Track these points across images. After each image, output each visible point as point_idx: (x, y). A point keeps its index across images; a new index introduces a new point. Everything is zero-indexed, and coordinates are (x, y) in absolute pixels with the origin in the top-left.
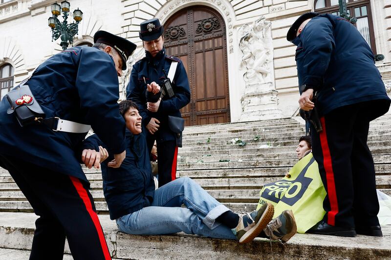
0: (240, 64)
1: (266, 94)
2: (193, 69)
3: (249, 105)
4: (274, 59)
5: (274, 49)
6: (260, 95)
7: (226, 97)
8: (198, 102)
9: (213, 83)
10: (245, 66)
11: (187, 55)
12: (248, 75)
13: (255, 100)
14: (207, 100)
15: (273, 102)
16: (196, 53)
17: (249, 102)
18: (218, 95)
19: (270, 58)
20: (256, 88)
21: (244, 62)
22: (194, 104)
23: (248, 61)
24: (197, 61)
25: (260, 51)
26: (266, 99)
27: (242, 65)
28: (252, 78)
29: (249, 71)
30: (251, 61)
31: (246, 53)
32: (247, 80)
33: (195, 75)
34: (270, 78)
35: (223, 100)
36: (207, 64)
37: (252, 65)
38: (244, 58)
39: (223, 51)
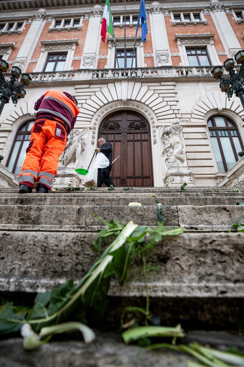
0: (162, 151)
1: (185, 175)
2: (124, 152)
3: (173, 182)
4: (186, 152)
6: (181, 175)
7: (151, 177)
8: (127, 178)
9: (140, 165)
10: (166, 154)
11: (120, 141)
12: (169, 161)
13: (177, 179)
14: (136, 178)
15: (192, 182)
16: (128, 141)
17: (172, 180)
18: (145, 175)
19: (184, 151)
20: (177, 169)
21: (165, 151)
22: (125, 179)
23: (169, 151)
24: (128, 147)
25: (178, 143)
26: (186, 179)
27: (163, 153)
28: (172, 162)
29: (169, 157)
30: (171, 150)
31: (167, 144)
32: (168, 164)
33: (126, 157)
35: (148, 179)
36: (136, 150)
37: (172, 153)
38: (165, 147)
39: (148, 143)
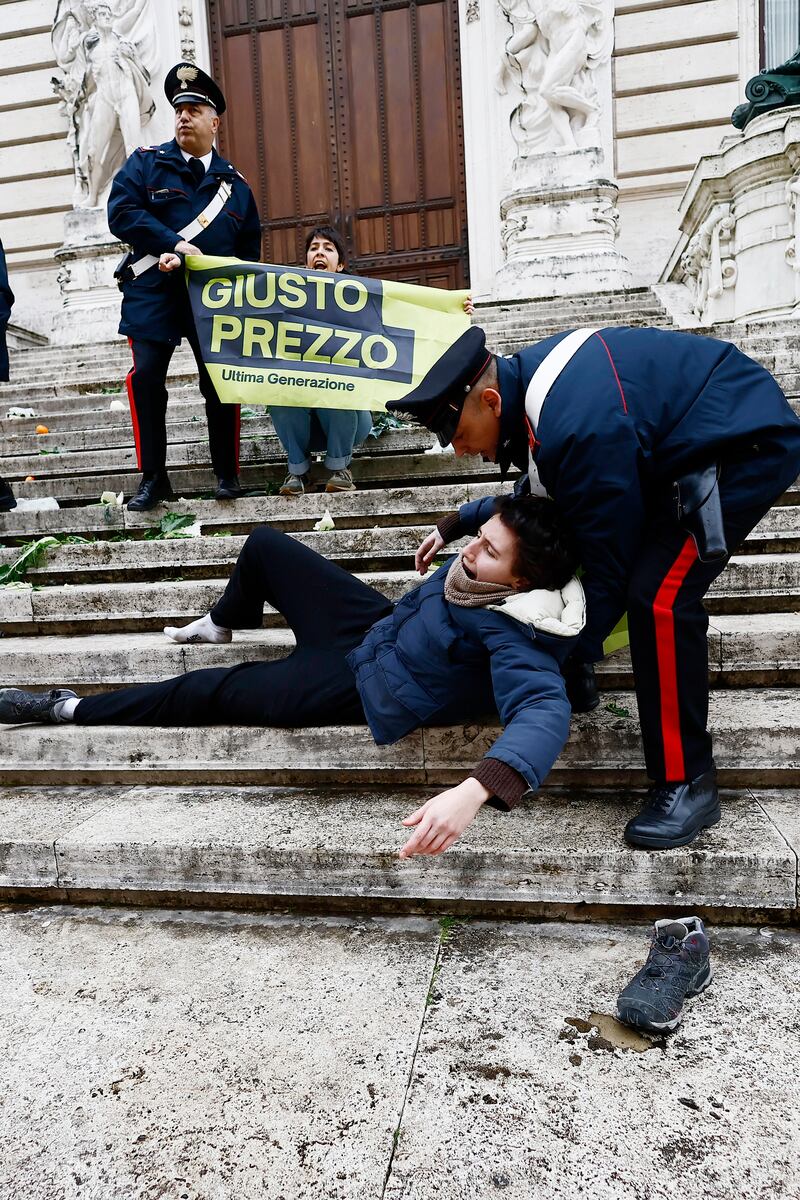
0: (497, 69)
1: (577, 195)
2: (339, 84)
3: (522, 235)
4: (615, 54)
5: (619, 12)
6: (558, 199)
7: (455, 202)
8: (360, 217)
9: (411, 143)
10: (515, 80)
11: (315, 21)
12: (526, 117)
13: (541, 217)
14: (394, 213)
15: (601, 227)
16: (349, 16)
17: (521, 223)
18: (432, 193)
19: (602, 47)
20: (545, 170)
21: (513, 65)
22: (348, 227)
23: (527, 61)
24: (355, 52)
25: (563, 17)
26: (578, 213)
27: (505, 77)
28: (538, 127)
29: (529, 100)
30: (535, 58)
31: (521, 25)
32: (521, 136)
33: (346, 111)
34: (597, 132)
35: (448, 213)
36: (389, 61)
37: (538, 76)
38: (512, 45)
39: (444, 13)
